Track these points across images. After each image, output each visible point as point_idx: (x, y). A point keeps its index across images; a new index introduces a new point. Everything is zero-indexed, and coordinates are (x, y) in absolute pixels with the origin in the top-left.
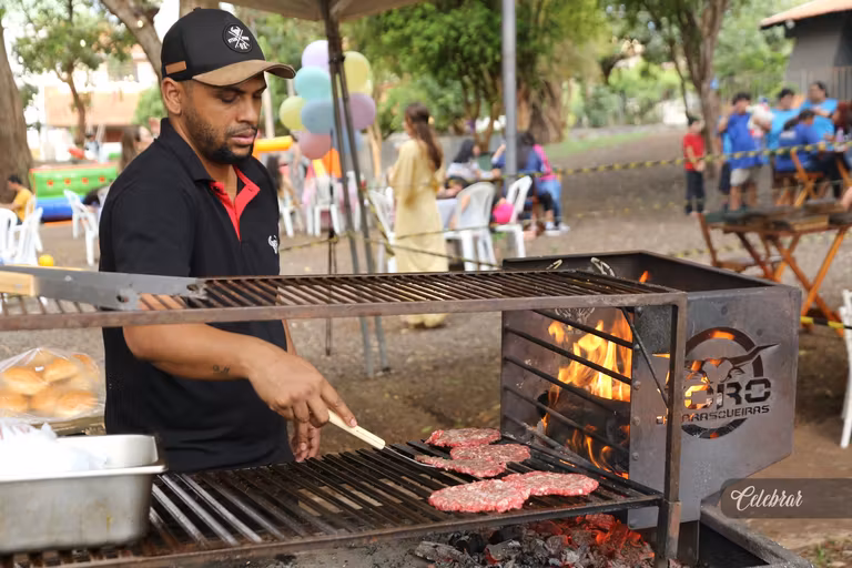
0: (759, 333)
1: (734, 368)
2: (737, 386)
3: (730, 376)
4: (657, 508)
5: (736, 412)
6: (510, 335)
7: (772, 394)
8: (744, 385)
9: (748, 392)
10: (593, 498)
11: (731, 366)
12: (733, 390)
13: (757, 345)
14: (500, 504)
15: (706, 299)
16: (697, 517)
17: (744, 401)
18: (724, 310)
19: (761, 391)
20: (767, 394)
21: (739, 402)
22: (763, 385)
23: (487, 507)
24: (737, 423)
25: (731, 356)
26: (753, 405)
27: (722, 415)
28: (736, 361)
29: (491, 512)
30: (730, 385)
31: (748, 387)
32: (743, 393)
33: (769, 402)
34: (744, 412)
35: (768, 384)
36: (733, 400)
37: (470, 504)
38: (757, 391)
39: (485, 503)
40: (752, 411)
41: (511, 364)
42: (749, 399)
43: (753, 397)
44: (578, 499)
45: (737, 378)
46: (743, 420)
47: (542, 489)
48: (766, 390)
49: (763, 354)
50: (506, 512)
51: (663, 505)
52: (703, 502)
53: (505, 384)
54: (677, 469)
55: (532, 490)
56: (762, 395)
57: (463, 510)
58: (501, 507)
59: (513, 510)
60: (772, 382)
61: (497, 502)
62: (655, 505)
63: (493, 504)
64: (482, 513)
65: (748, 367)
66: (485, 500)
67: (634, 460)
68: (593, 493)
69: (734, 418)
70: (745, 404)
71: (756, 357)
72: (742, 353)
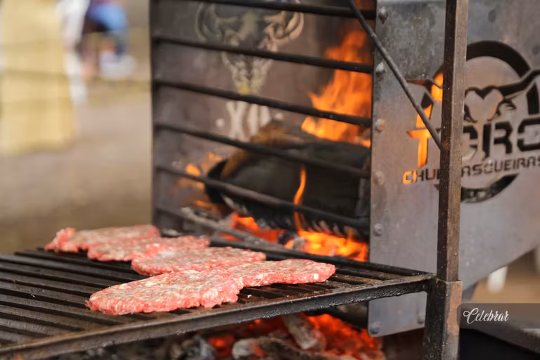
0: (536, 50)
1: (504, 101)
2: (506, 127)
3: (498, 113)
4: (423, 296)
5: (505, 166)
8: (515, 126)
9: (521, 136)
10: (335, 284)
11: (500, 98)
12: (501, 134)
13: (532, 68)
14: (206, 295)
17: (515, 148)
21: (509, 150)
22: (539, 127)
23: (187, 301)
24: (507, 181)
25: (500, 83)
26: (527, 155)
27: (488, 169)
28: (507, 91)
29: (194, 308)
30: (499, 126)
31: (521, 130)
32: (514, 138)
34: (516, 164)
36: (502, 148)
37: (159, 300)
38: (531, 135)
39: (183, 297)
40: (525, 163)
42: (522, 147)
43: (527, 142)
44: (313, 286)
45: (507, 116)
46: (514, 176)
47: (260, 276)
50: (216, 307)
51: (435, 290)
55: (245, 279)
57: (150, 310)
58: (209, 300)
59: (225, 304)
61: (201, 293)
62: (421, 290)
63: (196, 296)
64: (179, 312)
65: (521, 100)
66: (181, 292)
67: (378, 235)
68: (331, 279)
69: (503, 174)
70: (517, 153)
71: (530, 87)
72: (514, 79)
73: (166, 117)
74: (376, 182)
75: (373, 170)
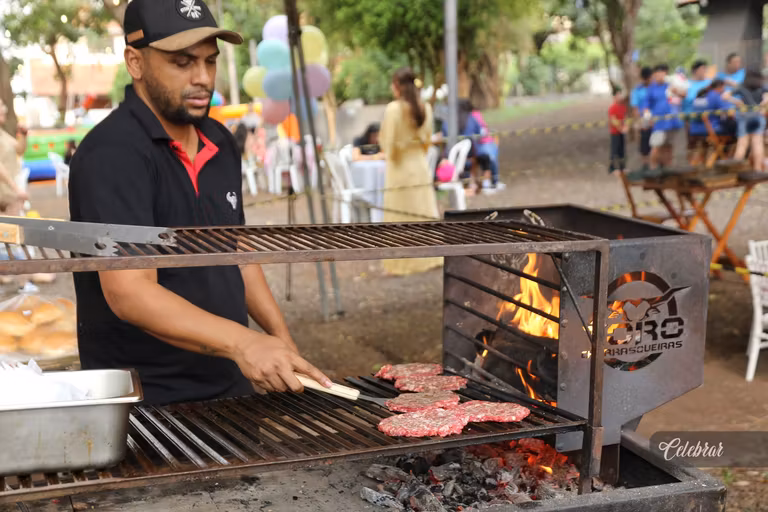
0: (674, 276)
1: (651, 308)
2: (653, 324)
3: (647, 315)
4: (581, 433)
5: (652, 347)
6: (451, 280)
7: (685, 331)
8: (660, 323)
9: (664, 329)
10: (525, 424)
11: (649, 306)
12: (650, 328)
13: (671, 287)
14: (441, 429)
15: (627, 246)
16: (617, 440)
17: (659, 337)
18: (643, 256)
19: (675, 328)
20: (681, 331)
21: (655, 337)
22: (677, 323)
23: (430, 432)
24: (653, 357)
25: (649, 297)
26: (668, 341)
27: (640, 350)
28: (653, 303)
29: (433, 436)
30: (647, 323)
31: (664, 325)
32: (659, 330)
33: (682, 338)
34: (660, 346)
35: (681, 322)
36: (651, 337)
37: (415, 430)
38: (672, 328)
39: (428, 429)
40: (667, 346)
41: (452, 306)
42: (664, 335)
43: (668, 333)
44: (511, 424)
45: (653, 317)
46: (659, 354)
47: (479, 416)
48: (680, 327)
49: (677, 295)
50: (447, 436)
51: (587, 429)
52: (623, 427)
53: (448, 323)
54: (600, 398)
55: (471, 417)
56: (676, 332)
57: (409, 435)
58: (443, 432)
59: (453, 434)
60: (685, 320)
61: (439, 428)
62: (580, 430)
63: (435, 429)
64: (425, 438)
65: (664, 307)
66: (428, 426)
67: (562, 390)
68: (525, 420)
69: (651, 353)
70: (660, 340)
71: (671, 298)
72: (659, 294)
73: (453, 295)
74: (562, 358)
75: (560, 349)
